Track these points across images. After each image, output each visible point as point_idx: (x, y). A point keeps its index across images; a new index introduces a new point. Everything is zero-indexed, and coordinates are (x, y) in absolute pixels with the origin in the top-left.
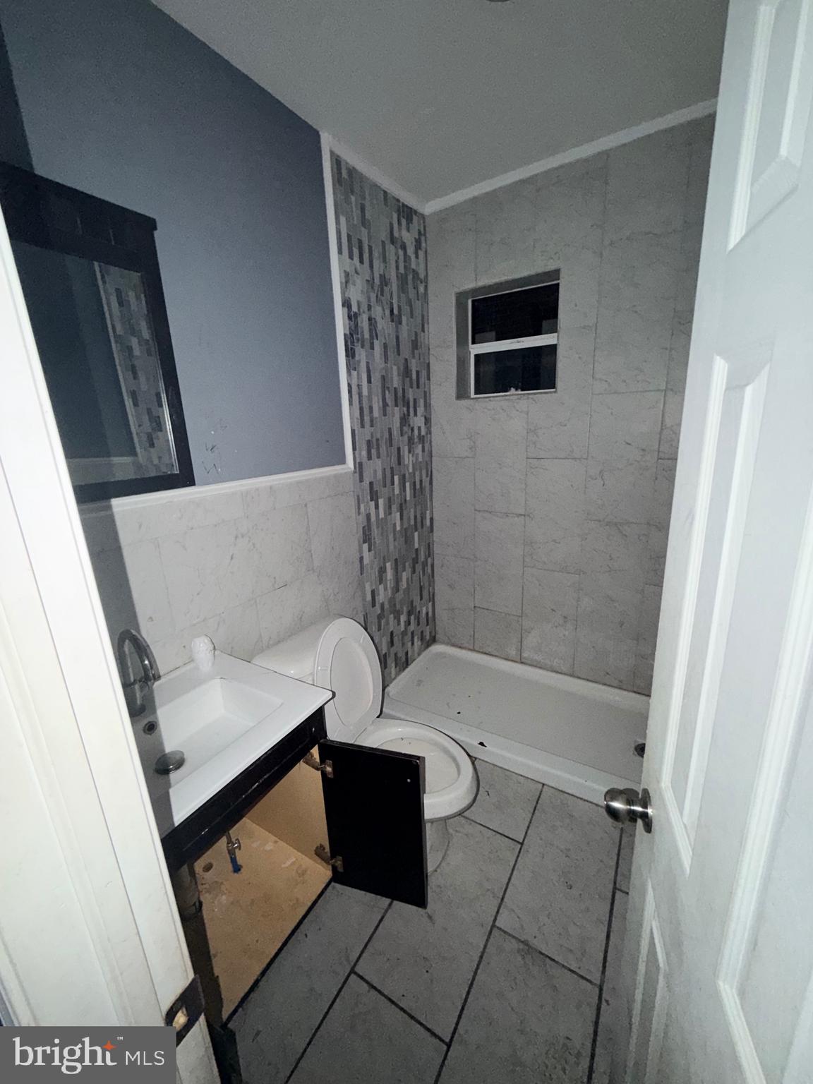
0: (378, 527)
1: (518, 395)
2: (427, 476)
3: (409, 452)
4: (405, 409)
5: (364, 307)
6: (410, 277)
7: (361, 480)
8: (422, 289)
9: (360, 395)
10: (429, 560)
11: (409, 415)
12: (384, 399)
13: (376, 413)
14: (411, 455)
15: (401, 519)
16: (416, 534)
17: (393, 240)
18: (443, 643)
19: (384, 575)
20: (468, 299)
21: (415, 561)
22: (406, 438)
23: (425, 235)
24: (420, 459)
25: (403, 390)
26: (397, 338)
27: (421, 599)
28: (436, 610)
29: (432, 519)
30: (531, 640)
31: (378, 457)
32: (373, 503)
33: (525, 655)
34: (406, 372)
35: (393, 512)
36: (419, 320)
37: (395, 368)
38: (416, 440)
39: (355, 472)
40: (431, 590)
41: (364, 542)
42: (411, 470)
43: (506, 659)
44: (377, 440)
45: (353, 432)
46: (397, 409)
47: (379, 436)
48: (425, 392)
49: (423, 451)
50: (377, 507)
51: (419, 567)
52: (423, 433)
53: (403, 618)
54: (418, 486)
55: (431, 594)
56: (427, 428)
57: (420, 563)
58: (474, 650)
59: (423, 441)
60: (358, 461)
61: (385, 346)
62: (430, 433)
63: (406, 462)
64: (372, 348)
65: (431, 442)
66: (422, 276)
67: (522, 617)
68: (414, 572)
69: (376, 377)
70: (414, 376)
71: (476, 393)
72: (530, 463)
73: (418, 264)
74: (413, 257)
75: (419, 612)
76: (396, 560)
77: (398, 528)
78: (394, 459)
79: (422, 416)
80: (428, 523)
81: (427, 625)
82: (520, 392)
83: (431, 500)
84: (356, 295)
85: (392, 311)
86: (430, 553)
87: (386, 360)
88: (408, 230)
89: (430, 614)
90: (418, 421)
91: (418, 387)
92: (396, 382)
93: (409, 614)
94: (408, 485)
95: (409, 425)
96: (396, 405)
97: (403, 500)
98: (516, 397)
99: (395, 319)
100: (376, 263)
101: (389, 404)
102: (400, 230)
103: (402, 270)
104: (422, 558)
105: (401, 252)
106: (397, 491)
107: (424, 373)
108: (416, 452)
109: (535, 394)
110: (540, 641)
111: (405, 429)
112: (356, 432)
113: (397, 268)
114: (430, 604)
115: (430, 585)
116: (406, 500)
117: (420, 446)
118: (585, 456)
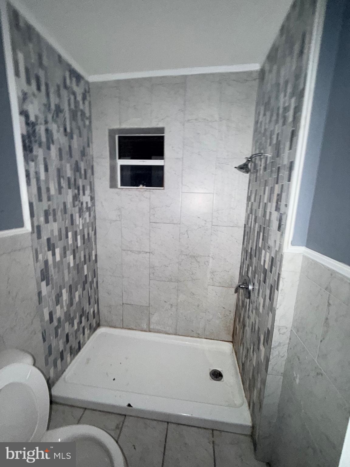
0: (54, 268)
1: (144, 189)
2: (92, 230)
3: (80, 217)
4: (76, 191)
5: (41, 120)
6: (79, 114)
7: (39, 237)
8: (87, 123)
9: (38, 179)
10: (95, 280)
11: (79, 194)
12: (59, 183)
13: (53, 192)
14: (81, 219)
15: (74, 258)
16: (85, 266)
17: (65, 87)
18: (104, 326)
19: (60, 299)
20: (115, 134)
21: (85, 282)
22: (77, 209)
23: (89, 92)
24: (88, 221)
25: (75, 180)
26: (70, 147)
27: (89, 304)
28: (100, 307)
29: (96, 256)
30: (155, 318)
31: (55, 220)
32: (50, 252)
33: (151, 327)
34: (77, 169)
35: (67, 255)
36: (86, 140)
37: (68, 166)
38: (84, 210)
39: (33, 232)
40: (96, 296)
41: (42, 280)
42: (81, 228)
43: (142, 331)
44: (54, 210)
45: (31, 205)
46: (70, 191)
47: (55, 207)
48: (90, 182)
49: (90, 216)
50: (54, 254)
51: (87, 286)
52: (89, 205)
53: (76, 322)
54: (86, 237)
55: (96, 299)
56: (93, 203)
57: (88, 283)
58: (123, 328)
59: (90, 210)
60: (36, 224)
61: (60, 150)
62: (94, 206)
63: (78, 223)
64: (49, 148)
65: (95, 211)
66: (87, 115)
67: (149, 306)
68: (84, 289)
69: (53, 169)
70: (83, 172)
71: (121, 185)
72: (152, 225)
73: (84, 108)
74: (81, 103)
75: (88, 313)
76: (70, 286)
77: (72, 265)
78: (68, 222)
79: (89, 196)
80: (94, 258)
81: (94, 318)
82: (145, 187)
83: (96, 244)
84: (33, 110)
85: (65, 130)
86: (95, 274)
87: (61, 158)
88: (77, 85)
89: (96, 311)
90: (86, 199)
91: (86, 178)
92: (69, 173)
93: (81, 317)
94: (79, 237)
95: (79, 201)
96: (70, 188)
97: (75, 247)
98: (144, 190)
99: (69, 135)
100: (52, 96)
101: (64, 187)
102: (71, 82)
103: (73, 106)
104: (90, 279)
105: (72, 97)
106: (70, 241)
107: (89, 172)
108: (84, 217)
109: (154, 189)
110: (159, 319)
111: (77, 203)
112: (34, 204)
113: (69, 105)
114: (96, 306)
115: (95, 294)
116: (77, 247)
117: (88, 213)
118: (179, 223)
